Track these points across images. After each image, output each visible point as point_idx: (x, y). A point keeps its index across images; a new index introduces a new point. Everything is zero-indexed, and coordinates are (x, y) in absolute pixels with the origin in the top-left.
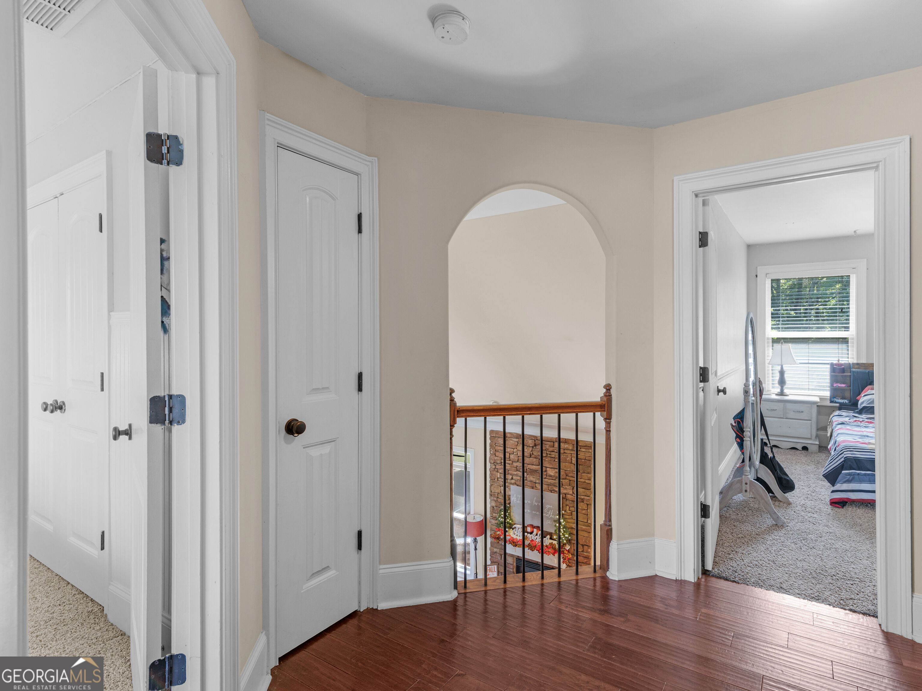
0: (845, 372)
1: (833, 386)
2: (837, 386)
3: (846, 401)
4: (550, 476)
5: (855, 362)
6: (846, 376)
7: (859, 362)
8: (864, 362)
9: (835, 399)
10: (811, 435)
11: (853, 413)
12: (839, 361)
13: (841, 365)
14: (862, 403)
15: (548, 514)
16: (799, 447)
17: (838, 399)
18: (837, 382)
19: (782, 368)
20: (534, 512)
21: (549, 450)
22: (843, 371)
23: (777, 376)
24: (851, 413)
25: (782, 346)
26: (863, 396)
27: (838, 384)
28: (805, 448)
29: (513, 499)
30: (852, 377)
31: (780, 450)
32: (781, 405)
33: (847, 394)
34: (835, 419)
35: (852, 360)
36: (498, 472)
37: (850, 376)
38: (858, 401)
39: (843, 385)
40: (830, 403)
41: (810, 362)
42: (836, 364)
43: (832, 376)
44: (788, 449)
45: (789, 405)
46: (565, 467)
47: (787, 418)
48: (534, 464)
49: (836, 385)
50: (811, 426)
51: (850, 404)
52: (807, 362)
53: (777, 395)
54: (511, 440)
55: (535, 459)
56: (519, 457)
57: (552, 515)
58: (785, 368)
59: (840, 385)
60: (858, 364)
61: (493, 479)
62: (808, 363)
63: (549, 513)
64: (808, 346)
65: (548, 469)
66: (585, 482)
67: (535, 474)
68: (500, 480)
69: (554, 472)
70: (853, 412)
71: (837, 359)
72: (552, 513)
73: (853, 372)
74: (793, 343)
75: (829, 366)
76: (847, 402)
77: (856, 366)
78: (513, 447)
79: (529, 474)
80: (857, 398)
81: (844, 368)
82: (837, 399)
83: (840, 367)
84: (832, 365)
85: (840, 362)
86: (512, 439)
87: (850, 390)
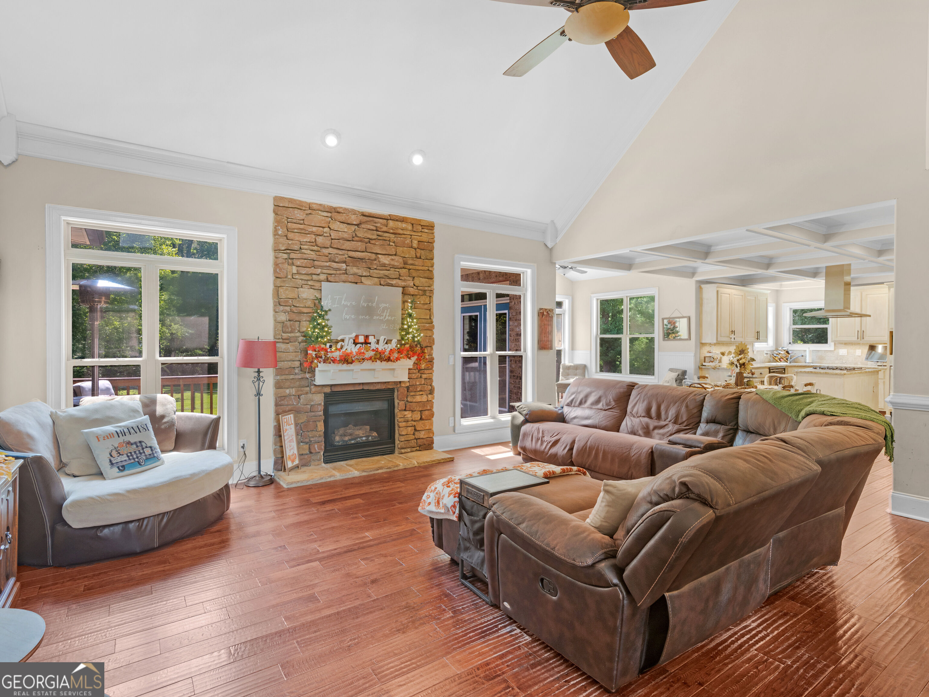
4: (384, 265)
15: (383, 316)
20: (360, 317)
21: (382, 230)
29: (326, 302)
36: (293, 264)
46: (403, 252)
48: (359, 250)
54: (318, 214)
55: (360, 243)
56: (332, 239)
57: (389, 316)
61: (283, 276)
63: (385, 314)
65: (380, 256)
66: (428, 270)
67: (359, 264)
68: (297, 277)
69: (389, 259)
72: (388, 314)
78: (323, 225)
79: (351, 264)
86: (320, 212)
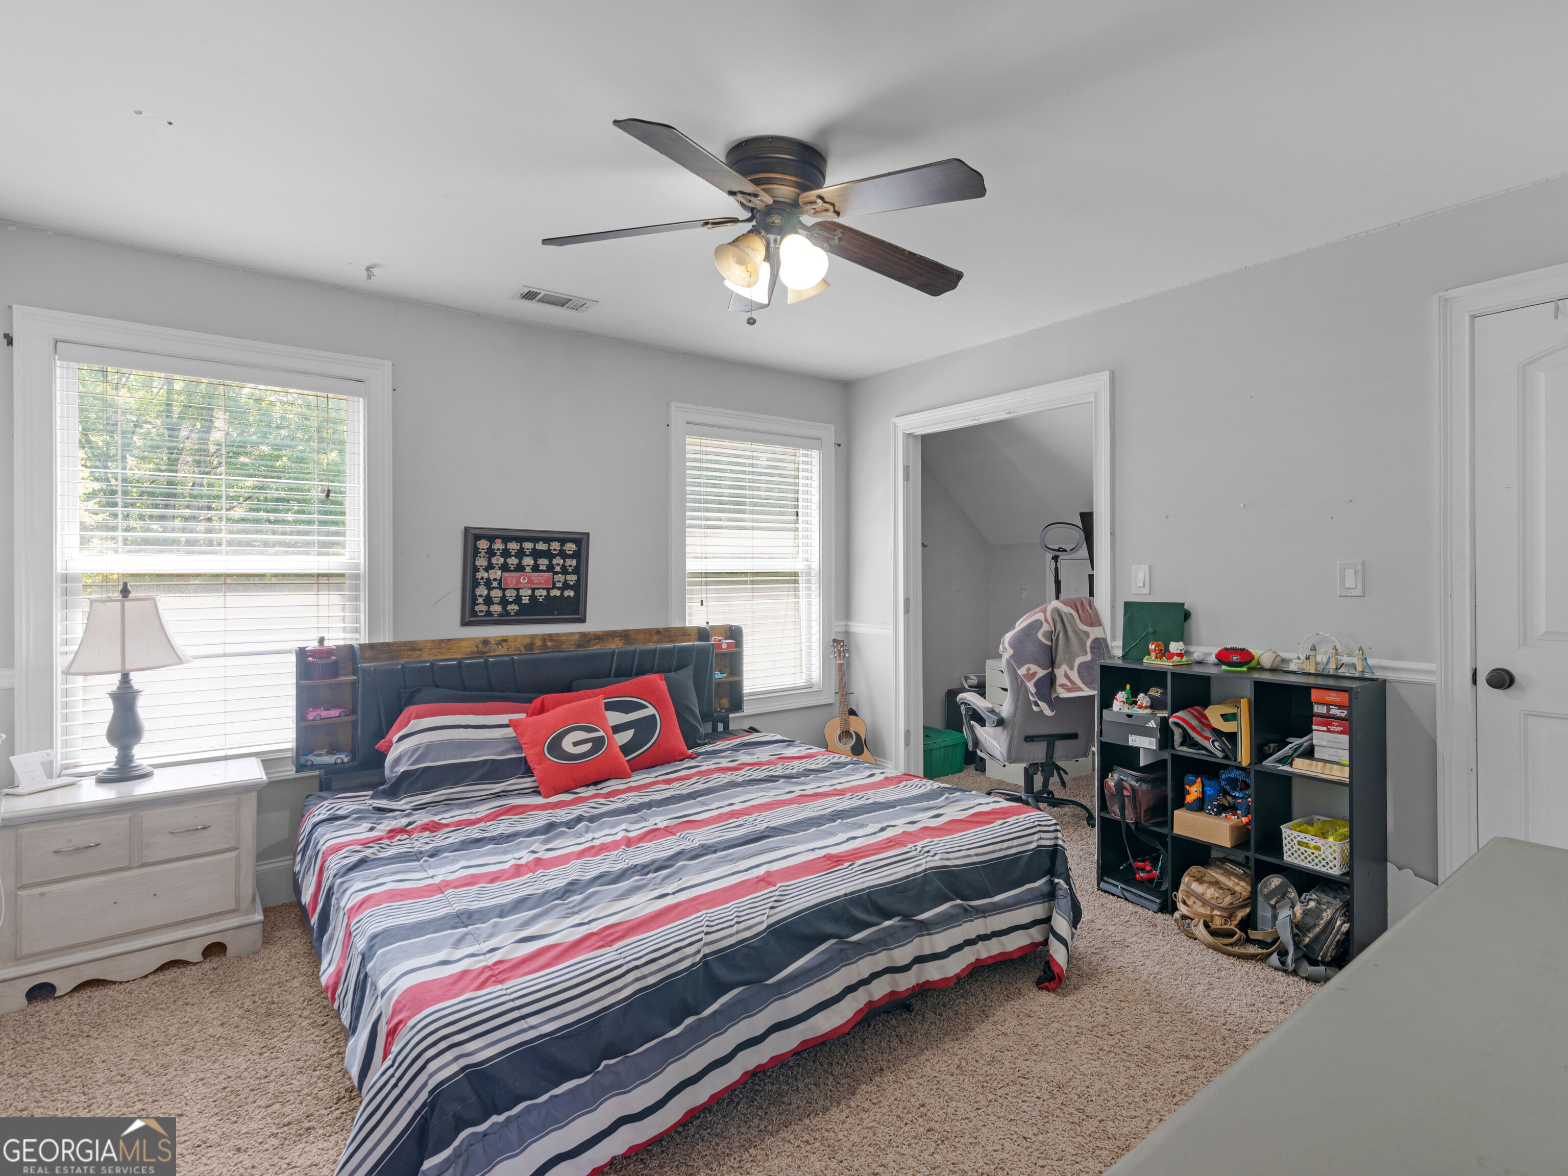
0: (340, 672)
1: (306, 720)
2: (318, 718)
3: (343, 756)
5: (364, 640)
6: (340, 684)
7: (375, 640)
8: (387, 641)
9: (310, 757)
10: (238, 900)
11: (372, 797)
12: (321, 641)
13: (330, 652)
14: (397, 761)
16: (193, 952)
17: (321, 755)
18: (316, 707)
19: (125, 679)
22: (333, 670)
23: (106, 711)
24: (367, 801)
25: (126, 603)
26: (398, 741)
27: (319, 712)
28: (215, 950)
30: (360, 685)
31: (110, 991)
32: (121, 821)
33: (345, 737)
34: (327, 838)
35: (356, 636)
37: (354, 684)
38: (384, 756)
39: (334, 713)
40: (297, 772)
41: (230, 649)
42: (313, 653)
43: (301, 691)
44: (146, 976)
45: (150, 818)
47: (143, 865)
49: (315, 714)
50: (238, 867)
51: (355, 763)
52: (219, 650)
53: (104, 780)
58: (136, 679)
59: (325, 714)
60: (371, 646)
62: (225, 655)
64: (222, 599)
70: (370, 793)
71: (317, 636)
73: (364, 670)
74: (170, 592)
75: (293, 658)
76: (346, 760)
77: (368, 654)
80: (376, 747)
81: (336, 663)
82: (317, 756)
83: (326, 661)
84: (302, 654)
85: (327, 644)
87: (354, 723)
